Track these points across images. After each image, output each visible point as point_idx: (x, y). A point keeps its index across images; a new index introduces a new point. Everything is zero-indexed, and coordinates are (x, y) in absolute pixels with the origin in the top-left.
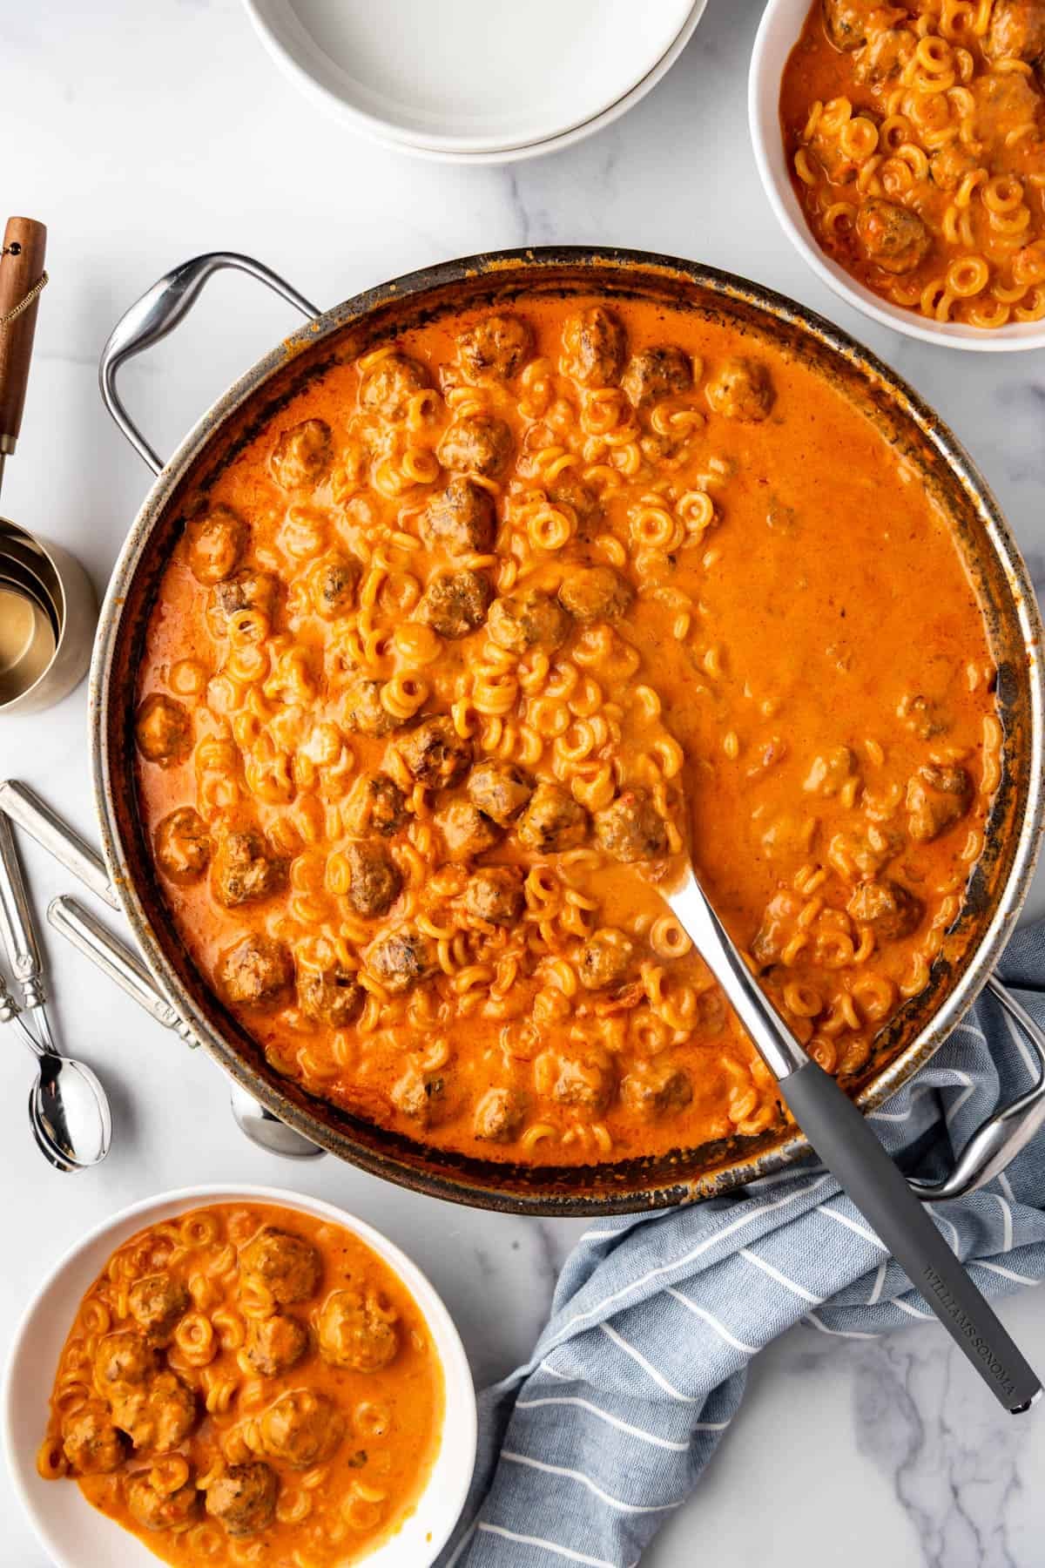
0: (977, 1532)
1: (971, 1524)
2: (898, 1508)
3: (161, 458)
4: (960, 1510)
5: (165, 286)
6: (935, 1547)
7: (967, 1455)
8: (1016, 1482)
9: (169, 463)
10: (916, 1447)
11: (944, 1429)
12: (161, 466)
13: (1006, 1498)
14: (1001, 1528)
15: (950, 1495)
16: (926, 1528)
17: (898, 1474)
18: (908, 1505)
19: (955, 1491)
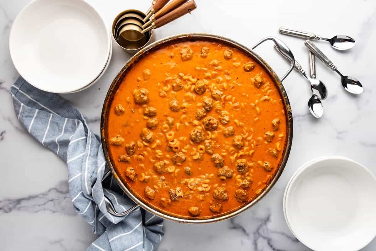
0: (44, 205)
1: (46, 203)
2: (48, 189)
3: (254, 49)
4: (48, 201)
5: (288, 50)
6: (40, 196)
7: (60, 202)
8: (54, 212)
9: (253, 51)
10: (61, 192)
11: (65, 198)
12: (253, 49)
13: (51, 210)
14: (44, 209)
15: (52, 199)
16: (44, 194)
17: (55, 189)
18: (49, 191)
19: (52, 200)
